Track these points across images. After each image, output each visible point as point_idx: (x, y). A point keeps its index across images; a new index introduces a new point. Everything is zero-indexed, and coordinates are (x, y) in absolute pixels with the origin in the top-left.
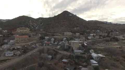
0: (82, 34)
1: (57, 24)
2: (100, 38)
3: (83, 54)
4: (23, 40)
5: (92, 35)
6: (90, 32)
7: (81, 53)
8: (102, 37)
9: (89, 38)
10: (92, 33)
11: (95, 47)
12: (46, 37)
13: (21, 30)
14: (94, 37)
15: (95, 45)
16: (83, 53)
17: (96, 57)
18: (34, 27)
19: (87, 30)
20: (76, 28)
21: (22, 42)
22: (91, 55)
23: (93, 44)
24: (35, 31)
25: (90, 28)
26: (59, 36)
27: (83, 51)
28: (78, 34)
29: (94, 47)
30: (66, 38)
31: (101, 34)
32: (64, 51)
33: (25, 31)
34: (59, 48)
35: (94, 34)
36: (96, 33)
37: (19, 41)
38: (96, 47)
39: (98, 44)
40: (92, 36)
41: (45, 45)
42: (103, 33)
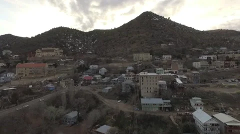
0: (179, 57)
1: (124, 38)
2: (226, 66)
3: (167, 110)
4: (32, 74)
5: (205, 57)
6: (200, 51)
7: (161, 108)
8: (232, 63)
9: (197, 65)
10: (205, 55)
11: (211, 88)
12: (91, 66)
13: (45, 54)
14: (210, 63)
15: (211, 84)
16: (166, 108)
17: (205, 125)
18: (74, 47)
19: (194, 47)
20: (165, 45)
21: (30, 78)
22: (192, 115)
23: (205, 81)
24: (74, 54)
25: (202, 44)
26: (122, 62)
27: (169, 101)
28: (167, 57)
29: (207, 89)
30: (133, 67)
31: (230, 56)
32: (118, 100)
33: (51, 54)
34: (107, 91)
35: (209, 56)
36: (218, 53)
37: (26, 75)
38: (212, 90)
39: (219, 81)
40: (205, 60)
41: (82, 83)
42: (237, 53)
